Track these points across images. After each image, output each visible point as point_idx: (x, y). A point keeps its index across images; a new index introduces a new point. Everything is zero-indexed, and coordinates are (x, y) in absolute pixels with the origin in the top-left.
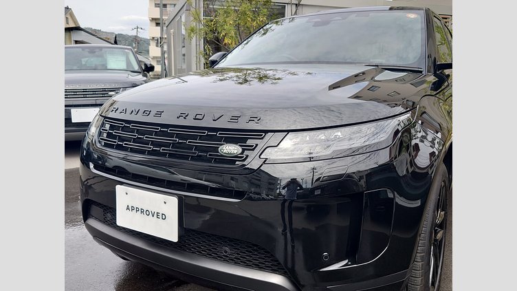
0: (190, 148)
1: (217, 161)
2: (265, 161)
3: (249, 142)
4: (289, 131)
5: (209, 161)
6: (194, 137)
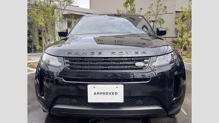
3: (145, 61)
6: (122, 61)
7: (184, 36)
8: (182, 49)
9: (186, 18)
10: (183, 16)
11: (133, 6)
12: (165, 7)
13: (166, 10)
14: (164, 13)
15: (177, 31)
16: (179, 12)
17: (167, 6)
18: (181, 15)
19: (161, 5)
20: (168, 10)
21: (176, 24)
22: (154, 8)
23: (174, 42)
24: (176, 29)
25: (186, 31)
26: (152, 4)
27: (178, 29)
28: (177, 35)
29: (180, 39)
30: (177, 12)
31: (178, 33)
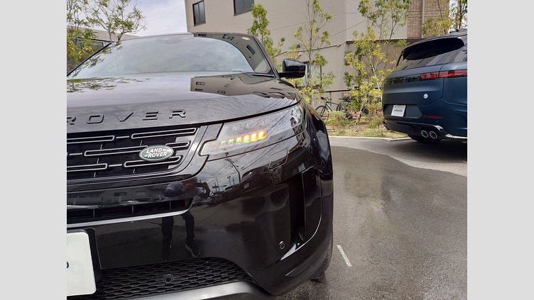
0: (93, 160)
1: (139, 170)
2: (208, 158)
3: (179, 140)
4: (223, 122)
5: (129, 171)
6: (96, 146)
7: (362, 87)
8: (360, 112)
9: (363, 52)
10: (359, 50)
11: (266, 33)
12: (326, 34)
13: (327, 40)
14: (324, 45)
15: (348, 78)
16: (352, 42)
17: (328, 32)
18: (354, 48)
19: (317, 30)
20: (332, 40)
21: (347, 64)
22: (305, 36)
23: (346, 99)
24: (346, 74)
25: (366, 78)
26: (301, 29)
27: (350, 74)
28: (349, 85)
29: (356, 93)
30: (348, 43)
31: (352, 82)
